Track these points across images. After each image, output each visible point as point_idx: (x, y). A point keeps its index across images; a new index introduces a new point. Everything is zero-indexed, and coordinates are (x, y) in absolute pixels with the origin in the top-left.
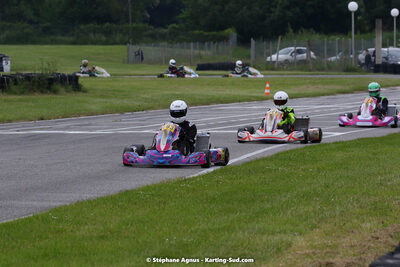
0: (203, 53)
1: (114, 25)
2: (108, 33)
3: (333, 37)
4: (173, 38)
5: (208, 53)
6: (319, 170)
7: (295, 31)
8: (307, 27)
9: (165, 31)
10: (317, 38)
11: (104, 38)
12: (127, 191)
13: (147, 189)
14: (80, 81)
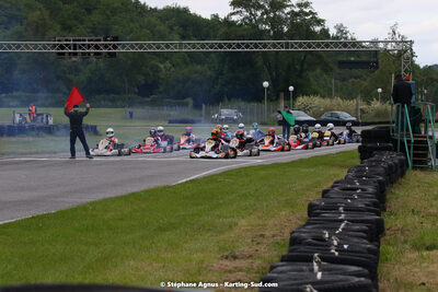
0: (172, 113)
1: (117, 96)
2: (113, 100)
3: (252, 104)
4: (154, 103)
5: (176, 113)
6: (251, 181)
7: (229, 99)
8: (237, 97)
9: (148, 99)
10: (242, 104)
11: (110, 104)
12: (133, 194)
13: (146, 191)
14: (98, 129)
